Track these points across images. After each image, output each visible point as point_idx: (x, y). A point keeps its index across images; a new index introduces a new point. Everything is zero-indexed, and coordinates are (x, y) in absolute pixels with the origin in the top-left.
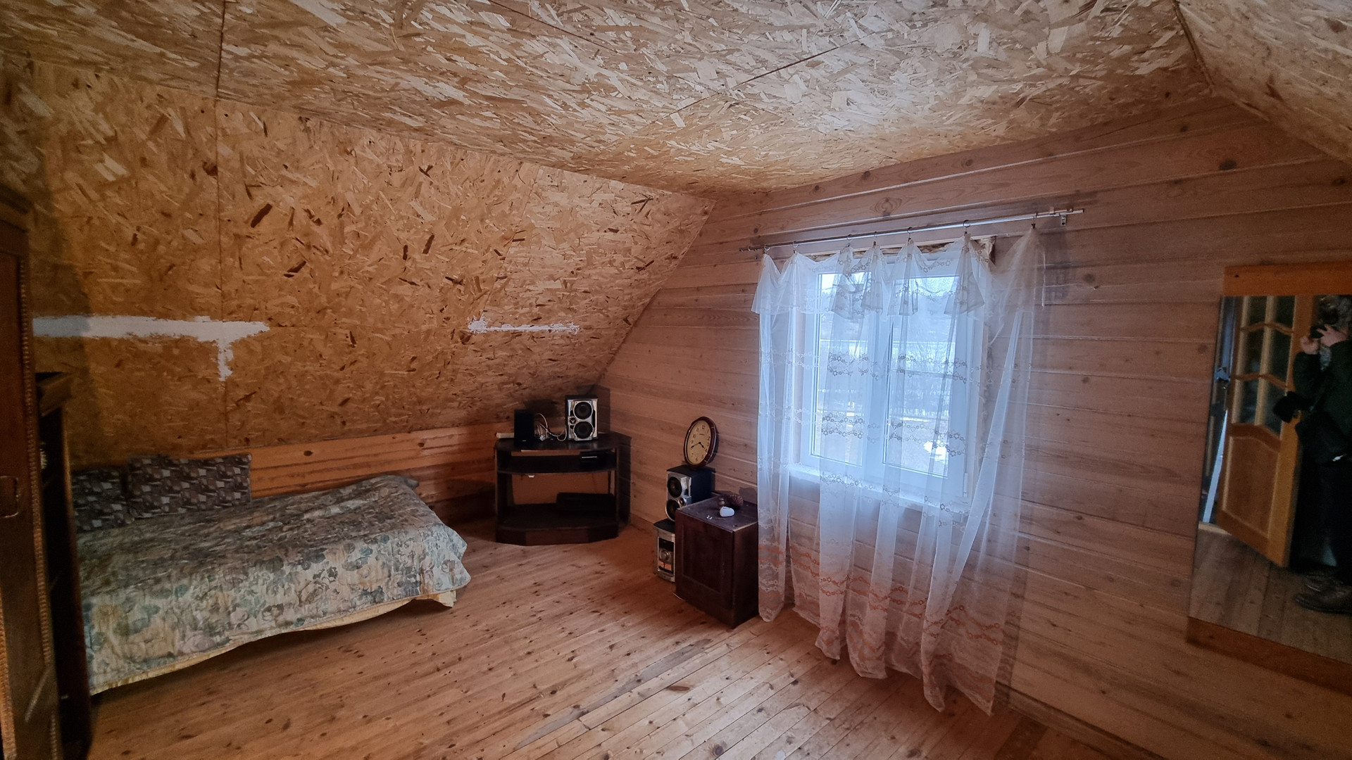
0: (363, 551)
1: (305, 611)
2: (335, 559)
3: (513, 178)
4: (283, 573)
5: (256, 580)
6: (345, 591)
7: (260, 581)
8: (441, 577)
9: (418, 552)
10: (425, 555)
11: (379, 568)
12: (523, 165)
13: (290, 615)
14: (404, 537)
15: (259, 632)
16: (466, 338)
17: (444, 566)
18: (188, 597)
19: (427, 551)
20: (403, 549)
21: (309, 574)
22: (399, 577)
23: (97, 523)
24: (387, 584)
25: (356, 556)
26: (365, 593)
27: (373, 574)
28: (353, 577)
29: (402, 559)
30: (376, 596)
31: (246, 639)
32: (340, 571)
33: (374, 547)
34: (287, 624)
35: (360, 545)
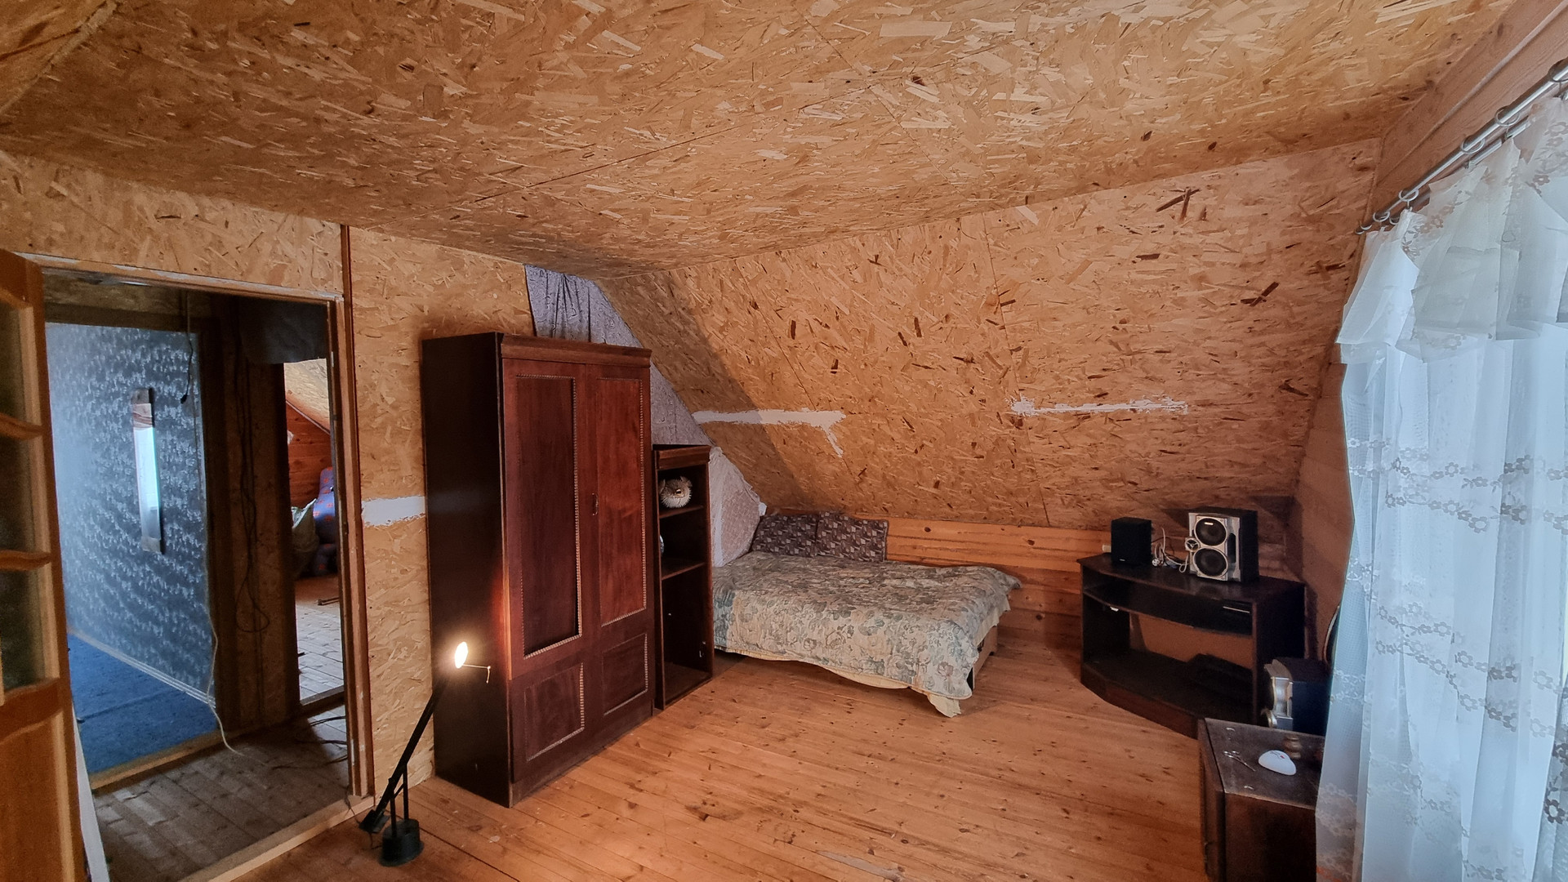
0: (877, 621)
1: (828, 654)
2: (856, 620)
3: (959, 238)
4: (822, 616)
5: (807, 613)
6: (857, 651)
7: (807, 616)
8: (935, 677)
9: (919, 641)
10: (925, 647)
11: (885, 643)
12: (962, 221)
13: (819, 652)
14: (914, 622)
15: (802, 656)
16: (1018, 423)
17: (941, 667)
18: (771, 610)
19: (927, 644)
20: (907, 633)
21: (835, 624)
22: (899, 659)
23: (797, 551)
24: (889, 660)
25: (871, 622)
26: (871, 660)
27: (879, 645)
28: (863, 640)
29: (905, 642)
30: (879, 667)
31: (794, 657)
32: (856, 630)
33: (886, 621)
34: (818, 659)
35: (879, 615)
